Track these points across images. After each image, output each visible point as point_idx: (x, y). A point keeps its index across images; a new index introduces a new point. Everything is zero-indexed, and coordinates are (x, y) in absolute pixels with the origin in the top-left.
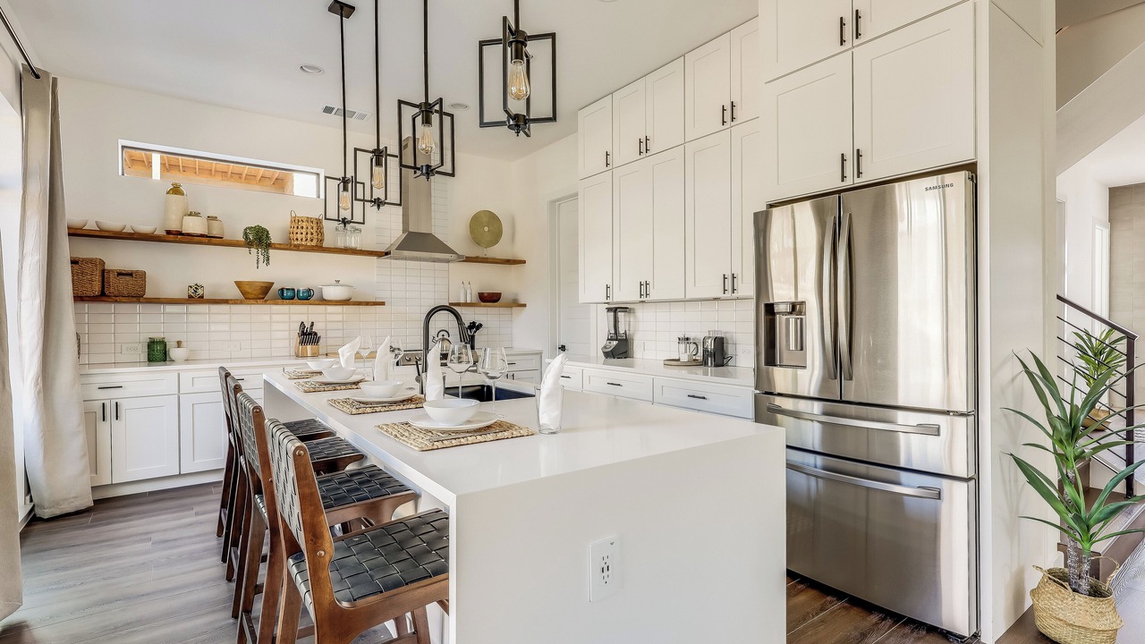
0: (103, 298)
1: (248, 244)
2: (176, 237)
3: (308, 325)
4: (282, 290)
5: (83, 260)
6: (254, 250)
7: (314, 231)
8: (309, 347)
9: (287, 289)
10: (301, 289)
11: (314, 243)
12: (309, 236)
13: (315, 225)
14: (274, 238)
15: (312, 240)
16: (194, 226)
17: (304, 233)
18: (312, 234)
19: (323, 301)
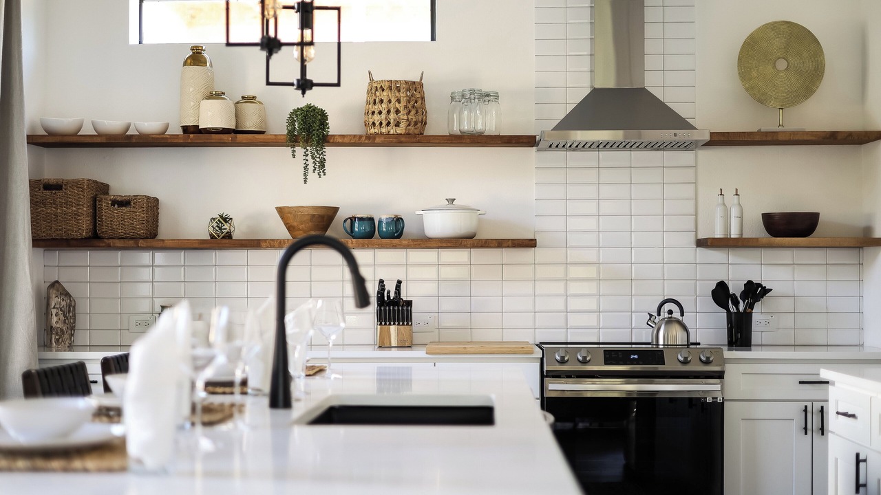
0: (96, 242)
1: (292, 140)
2: (196, 137)
3: (390, 287)
4: (353, 219)
5: (68, 182)
6: (300, 151)
7: (401, 106)
8: (393, 329)
9: (361, 219)
10: (384, 217)
11: (401, 130)
12: (392, 116)
13: (402, 95)
14: (335, 126)
15: (397, 125)
16: (213, 116)
17: (384, 112)
18: (397, 112)
19: (425, 242)
